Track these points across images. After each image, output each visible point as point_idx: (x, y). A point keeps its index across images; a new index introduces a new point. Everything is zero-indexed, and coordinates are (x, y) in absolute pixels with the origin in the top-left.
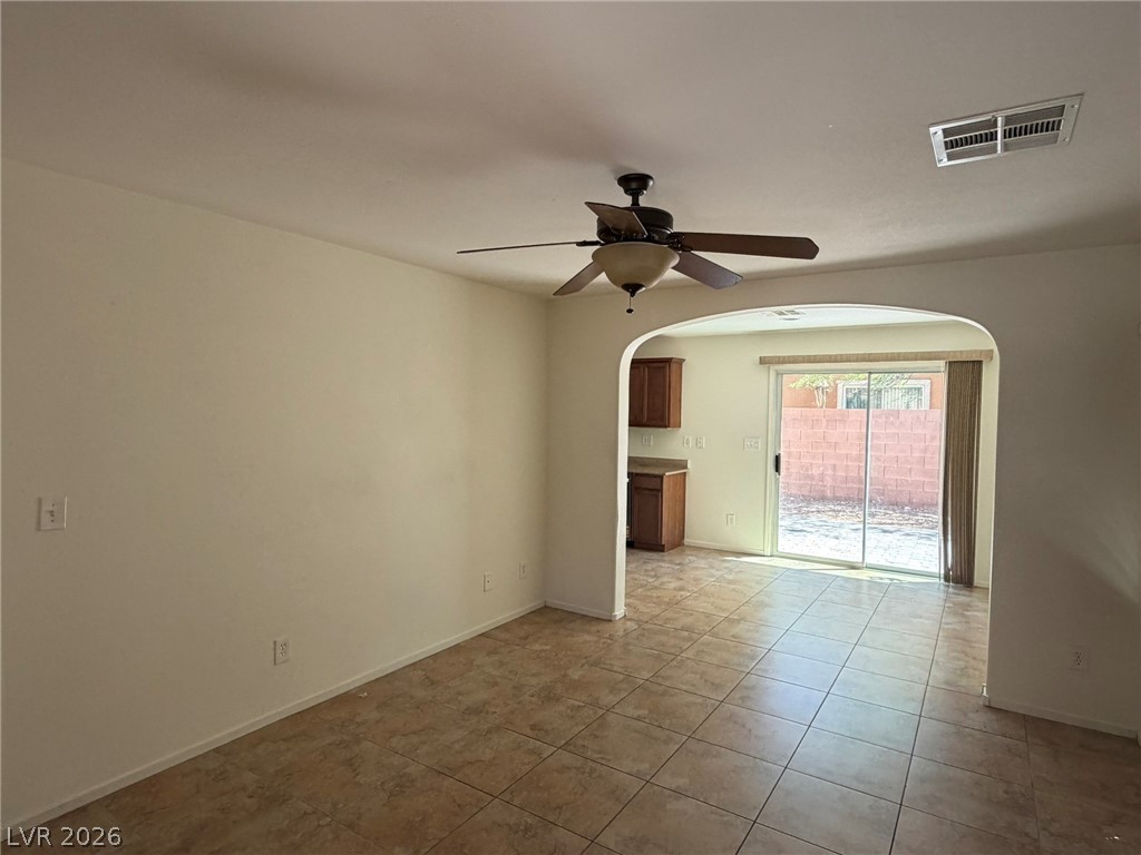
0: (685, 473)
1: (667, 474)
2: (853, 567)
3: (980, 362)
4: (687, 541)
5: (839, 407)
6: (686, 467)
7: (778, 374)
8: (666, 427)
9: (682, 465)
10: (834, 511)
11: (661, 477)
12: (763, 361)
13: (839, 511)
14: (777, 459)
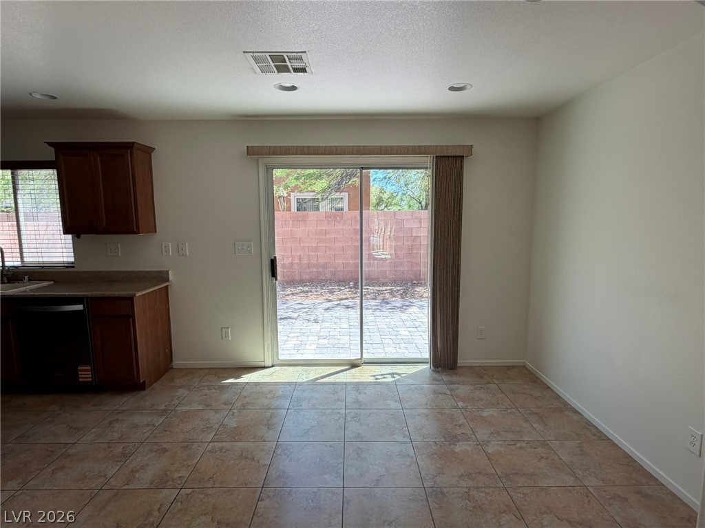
0: (167, 287)
1: (138, 294)
2: (354, 365)
3: (462, 157)
4: (177, 363)
5: (292, 210)
6: (168, 280)
7: (267, 168)
8: (134, 232)
9: (162, 277)
10: (303, 292)
11: (131, 299)
12: (251, 151)
13: (308, 292)
14: (273, 263)
